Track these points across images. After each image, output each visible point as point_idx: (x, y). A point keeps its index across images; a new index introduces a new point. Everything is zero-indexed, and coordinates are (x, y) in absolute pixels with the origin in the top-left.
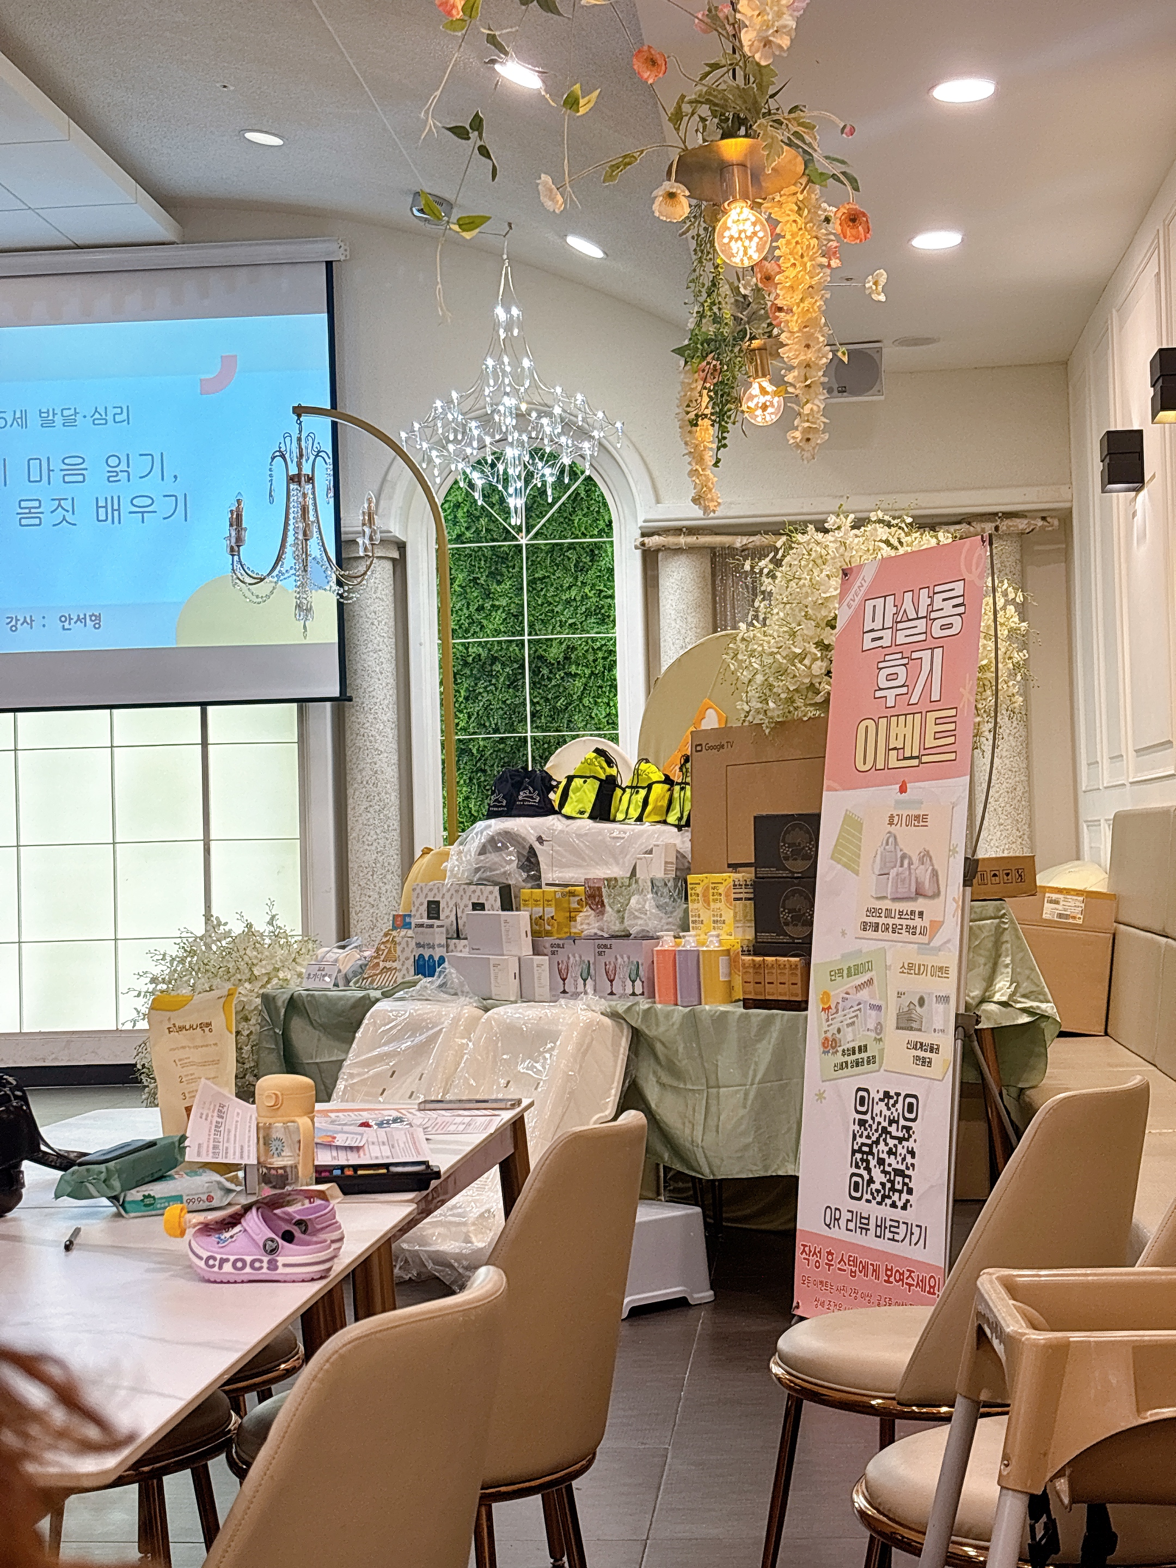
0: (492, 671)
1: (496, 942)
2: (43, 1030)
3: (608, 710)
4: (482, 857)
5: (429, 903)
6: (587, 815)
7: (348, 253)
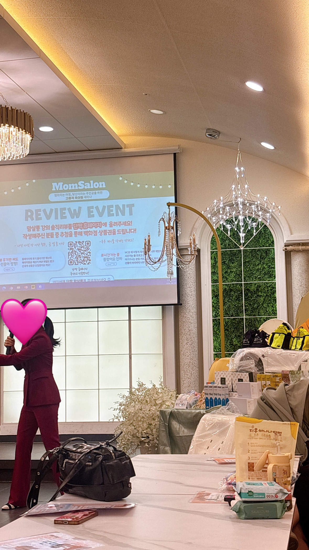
0: (230, 294)
1: (249, 393)
2: (73, 421)
3: (272, 308)
4: (242, 362)
5: (221, 378)
6: (281, 347)
7: (181, 150)
